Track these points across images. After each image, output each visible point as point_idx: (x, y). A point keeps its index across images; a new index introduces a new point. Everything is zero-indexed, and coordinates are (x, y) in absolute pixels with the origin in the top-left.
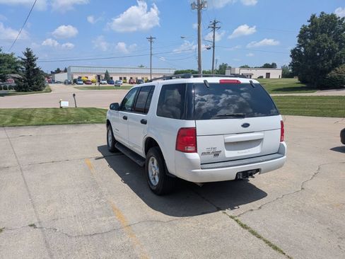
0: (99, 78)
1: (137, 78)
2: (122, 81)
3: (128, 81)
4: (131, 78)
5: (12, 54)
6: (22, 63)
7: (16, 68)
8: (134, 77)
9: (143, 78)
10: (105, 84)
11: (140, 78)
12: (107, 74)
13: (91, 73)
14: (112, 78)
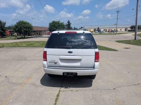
0: (95, 30)
1: (112, 30)
2: (105, 31)
3: (107, 31)
4: (109, 30)
5: (63, 23)
6: (66, 26)
7: (64, 27)
8: (111, 29)
9: (115, 30)
10: (97, 32)
11: (113, 30)
12: (98, 28)
13: (92, 28)
14: (100, 30)
